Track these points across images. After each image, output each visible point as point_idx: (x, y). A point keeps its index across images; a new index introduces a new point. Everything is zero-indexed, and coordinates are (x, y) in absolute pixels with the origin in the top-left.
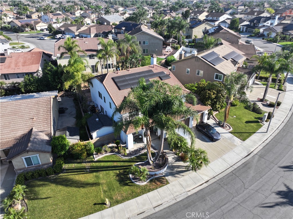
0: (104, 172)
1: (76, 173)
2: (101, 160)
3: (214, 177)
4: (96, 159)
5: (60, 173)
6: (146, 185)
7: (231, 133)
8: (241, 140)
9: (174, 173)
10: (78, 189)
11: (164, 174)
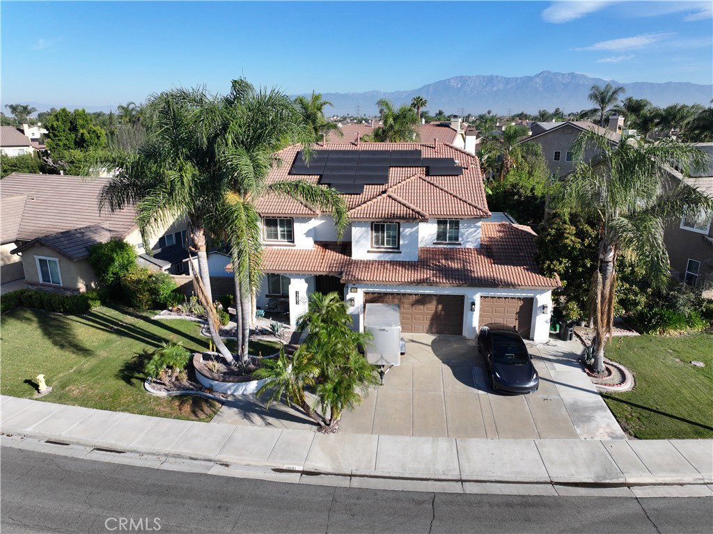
0: (131, 340)
1: (91, 323)
2: (163, 322)
3: (351, 476)
4: (156, 318)
5: (72, 315)
6: (157, 399)
7: (605, 396)
8: (625, 430)
9: (257, 408)
10: (51, 346)
11: (230, 399)
